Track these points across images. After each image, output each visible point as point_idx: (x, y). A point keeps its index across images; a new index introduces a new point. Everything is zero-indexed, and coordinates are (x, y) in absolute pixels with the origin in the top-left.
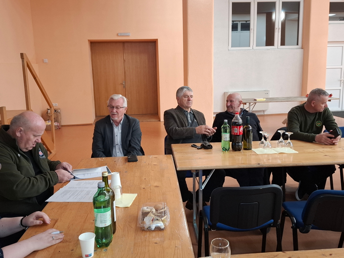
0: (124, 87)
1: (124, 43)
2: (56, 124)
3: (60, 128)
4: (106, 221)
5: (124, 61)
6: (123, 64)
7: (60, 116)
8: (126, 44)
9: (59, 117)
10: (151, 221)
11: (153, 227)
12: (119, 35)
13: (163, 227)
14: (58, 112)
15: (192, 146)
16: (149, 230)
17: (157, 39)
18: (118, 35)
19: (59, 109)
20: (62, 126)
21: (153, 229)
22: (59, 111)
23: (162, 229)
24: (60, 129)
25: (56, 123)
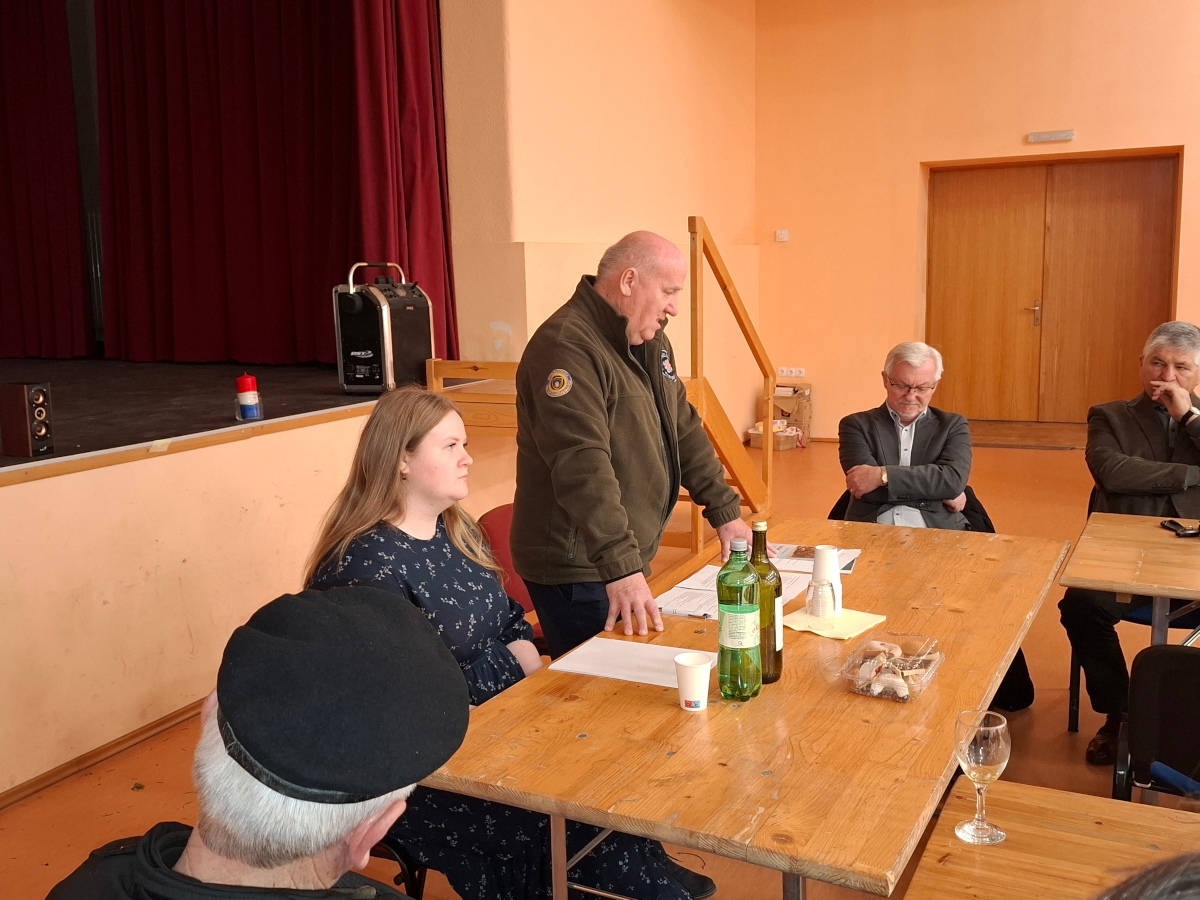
0: (1038, 322)
1: (1050, 165)
2: (794, 433)
3: (803, 447)
4: (742, 635)
5: (1047, 228)
6: (1042, 241)
7: (808, 408)
8: (1058, 171)
9: (805, 412)
10: (874, 673)
11: (877, 689)
12: (1031, 139)
13: (904, 692)
14: (802, 395)
15: (1163, 526)
16: (865, 693)
17: (1181, 148)
18: (1026, 141)
19: (809, 386)
20: (814, 441)
21: (876, 693)
22: (807, 393)
23: (900, 698)
24: (805, 450)
25: (795, 428)
